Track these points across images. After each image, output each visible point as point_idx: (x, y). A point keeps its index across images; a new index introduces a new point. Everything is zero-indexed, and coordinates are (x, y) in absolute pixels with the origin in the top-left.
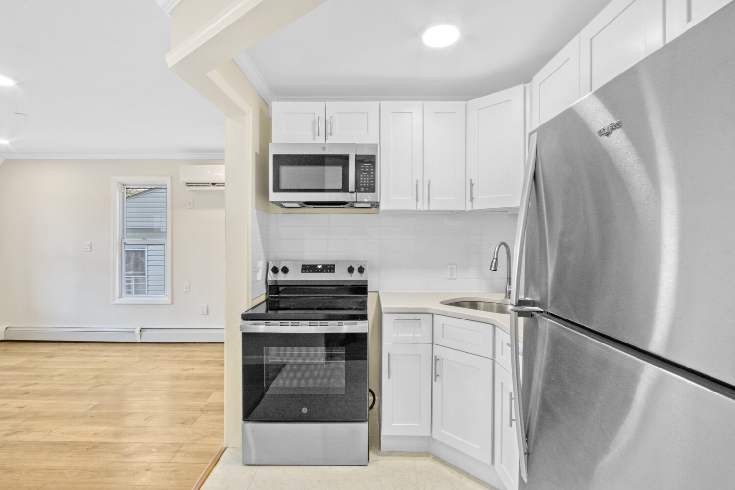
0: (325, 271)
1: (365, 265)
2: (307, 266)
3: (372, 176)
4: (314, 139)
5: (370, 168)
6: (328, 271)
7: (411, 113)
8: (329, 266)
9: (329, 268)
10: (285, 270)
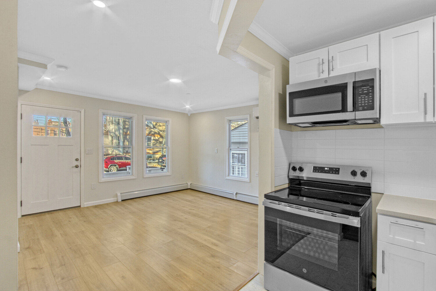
0: (331, 172)
1: (368, 170)
2: (317, 168)
3: (371, 96)
4: (319, 76)
5: (368, 90)
6: (334, 172)
7: (418, 31)
8: (334, 169)
9: (335, 171)
10: (301, 169)
